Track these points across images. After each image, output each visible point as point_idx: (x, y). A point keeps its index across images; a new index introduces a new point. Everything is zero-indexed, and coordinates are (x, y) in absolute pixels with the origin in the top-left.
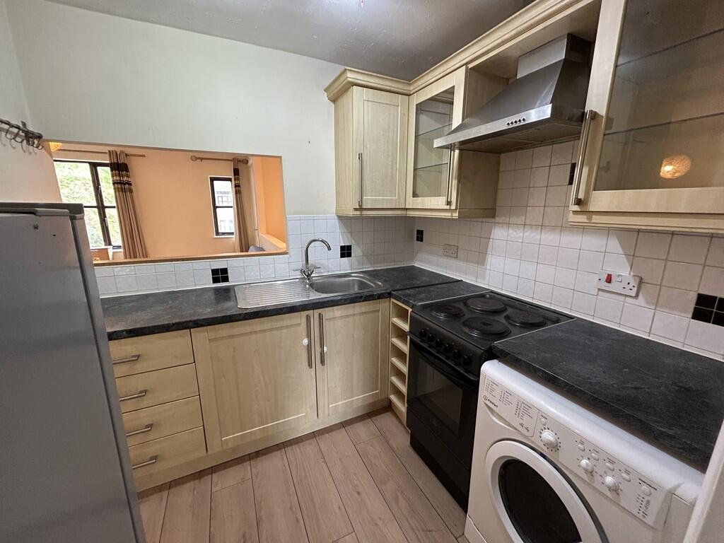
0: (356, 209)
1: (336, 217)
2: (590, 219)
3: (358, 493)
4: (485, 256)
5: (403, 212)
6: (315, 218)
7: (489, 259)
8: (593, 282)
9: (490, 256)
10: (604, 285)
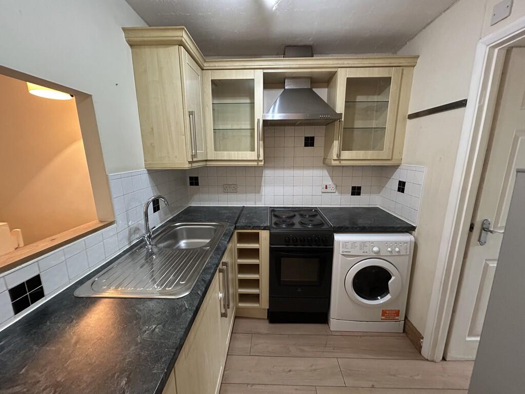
0: (190, 162)
1: (146, 172)
2: (340, 162)
3: (290, 371)
4: (260, 188)
5: (204, 163)
6: (133, 174)
7: (264, 189)
8: (319, 190)
9: (264, 187)
10: (325, 190)
